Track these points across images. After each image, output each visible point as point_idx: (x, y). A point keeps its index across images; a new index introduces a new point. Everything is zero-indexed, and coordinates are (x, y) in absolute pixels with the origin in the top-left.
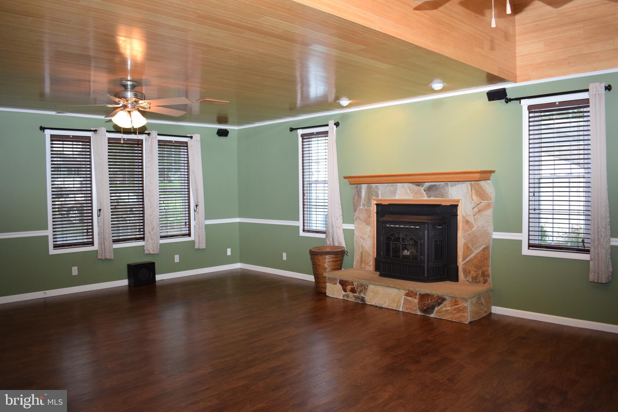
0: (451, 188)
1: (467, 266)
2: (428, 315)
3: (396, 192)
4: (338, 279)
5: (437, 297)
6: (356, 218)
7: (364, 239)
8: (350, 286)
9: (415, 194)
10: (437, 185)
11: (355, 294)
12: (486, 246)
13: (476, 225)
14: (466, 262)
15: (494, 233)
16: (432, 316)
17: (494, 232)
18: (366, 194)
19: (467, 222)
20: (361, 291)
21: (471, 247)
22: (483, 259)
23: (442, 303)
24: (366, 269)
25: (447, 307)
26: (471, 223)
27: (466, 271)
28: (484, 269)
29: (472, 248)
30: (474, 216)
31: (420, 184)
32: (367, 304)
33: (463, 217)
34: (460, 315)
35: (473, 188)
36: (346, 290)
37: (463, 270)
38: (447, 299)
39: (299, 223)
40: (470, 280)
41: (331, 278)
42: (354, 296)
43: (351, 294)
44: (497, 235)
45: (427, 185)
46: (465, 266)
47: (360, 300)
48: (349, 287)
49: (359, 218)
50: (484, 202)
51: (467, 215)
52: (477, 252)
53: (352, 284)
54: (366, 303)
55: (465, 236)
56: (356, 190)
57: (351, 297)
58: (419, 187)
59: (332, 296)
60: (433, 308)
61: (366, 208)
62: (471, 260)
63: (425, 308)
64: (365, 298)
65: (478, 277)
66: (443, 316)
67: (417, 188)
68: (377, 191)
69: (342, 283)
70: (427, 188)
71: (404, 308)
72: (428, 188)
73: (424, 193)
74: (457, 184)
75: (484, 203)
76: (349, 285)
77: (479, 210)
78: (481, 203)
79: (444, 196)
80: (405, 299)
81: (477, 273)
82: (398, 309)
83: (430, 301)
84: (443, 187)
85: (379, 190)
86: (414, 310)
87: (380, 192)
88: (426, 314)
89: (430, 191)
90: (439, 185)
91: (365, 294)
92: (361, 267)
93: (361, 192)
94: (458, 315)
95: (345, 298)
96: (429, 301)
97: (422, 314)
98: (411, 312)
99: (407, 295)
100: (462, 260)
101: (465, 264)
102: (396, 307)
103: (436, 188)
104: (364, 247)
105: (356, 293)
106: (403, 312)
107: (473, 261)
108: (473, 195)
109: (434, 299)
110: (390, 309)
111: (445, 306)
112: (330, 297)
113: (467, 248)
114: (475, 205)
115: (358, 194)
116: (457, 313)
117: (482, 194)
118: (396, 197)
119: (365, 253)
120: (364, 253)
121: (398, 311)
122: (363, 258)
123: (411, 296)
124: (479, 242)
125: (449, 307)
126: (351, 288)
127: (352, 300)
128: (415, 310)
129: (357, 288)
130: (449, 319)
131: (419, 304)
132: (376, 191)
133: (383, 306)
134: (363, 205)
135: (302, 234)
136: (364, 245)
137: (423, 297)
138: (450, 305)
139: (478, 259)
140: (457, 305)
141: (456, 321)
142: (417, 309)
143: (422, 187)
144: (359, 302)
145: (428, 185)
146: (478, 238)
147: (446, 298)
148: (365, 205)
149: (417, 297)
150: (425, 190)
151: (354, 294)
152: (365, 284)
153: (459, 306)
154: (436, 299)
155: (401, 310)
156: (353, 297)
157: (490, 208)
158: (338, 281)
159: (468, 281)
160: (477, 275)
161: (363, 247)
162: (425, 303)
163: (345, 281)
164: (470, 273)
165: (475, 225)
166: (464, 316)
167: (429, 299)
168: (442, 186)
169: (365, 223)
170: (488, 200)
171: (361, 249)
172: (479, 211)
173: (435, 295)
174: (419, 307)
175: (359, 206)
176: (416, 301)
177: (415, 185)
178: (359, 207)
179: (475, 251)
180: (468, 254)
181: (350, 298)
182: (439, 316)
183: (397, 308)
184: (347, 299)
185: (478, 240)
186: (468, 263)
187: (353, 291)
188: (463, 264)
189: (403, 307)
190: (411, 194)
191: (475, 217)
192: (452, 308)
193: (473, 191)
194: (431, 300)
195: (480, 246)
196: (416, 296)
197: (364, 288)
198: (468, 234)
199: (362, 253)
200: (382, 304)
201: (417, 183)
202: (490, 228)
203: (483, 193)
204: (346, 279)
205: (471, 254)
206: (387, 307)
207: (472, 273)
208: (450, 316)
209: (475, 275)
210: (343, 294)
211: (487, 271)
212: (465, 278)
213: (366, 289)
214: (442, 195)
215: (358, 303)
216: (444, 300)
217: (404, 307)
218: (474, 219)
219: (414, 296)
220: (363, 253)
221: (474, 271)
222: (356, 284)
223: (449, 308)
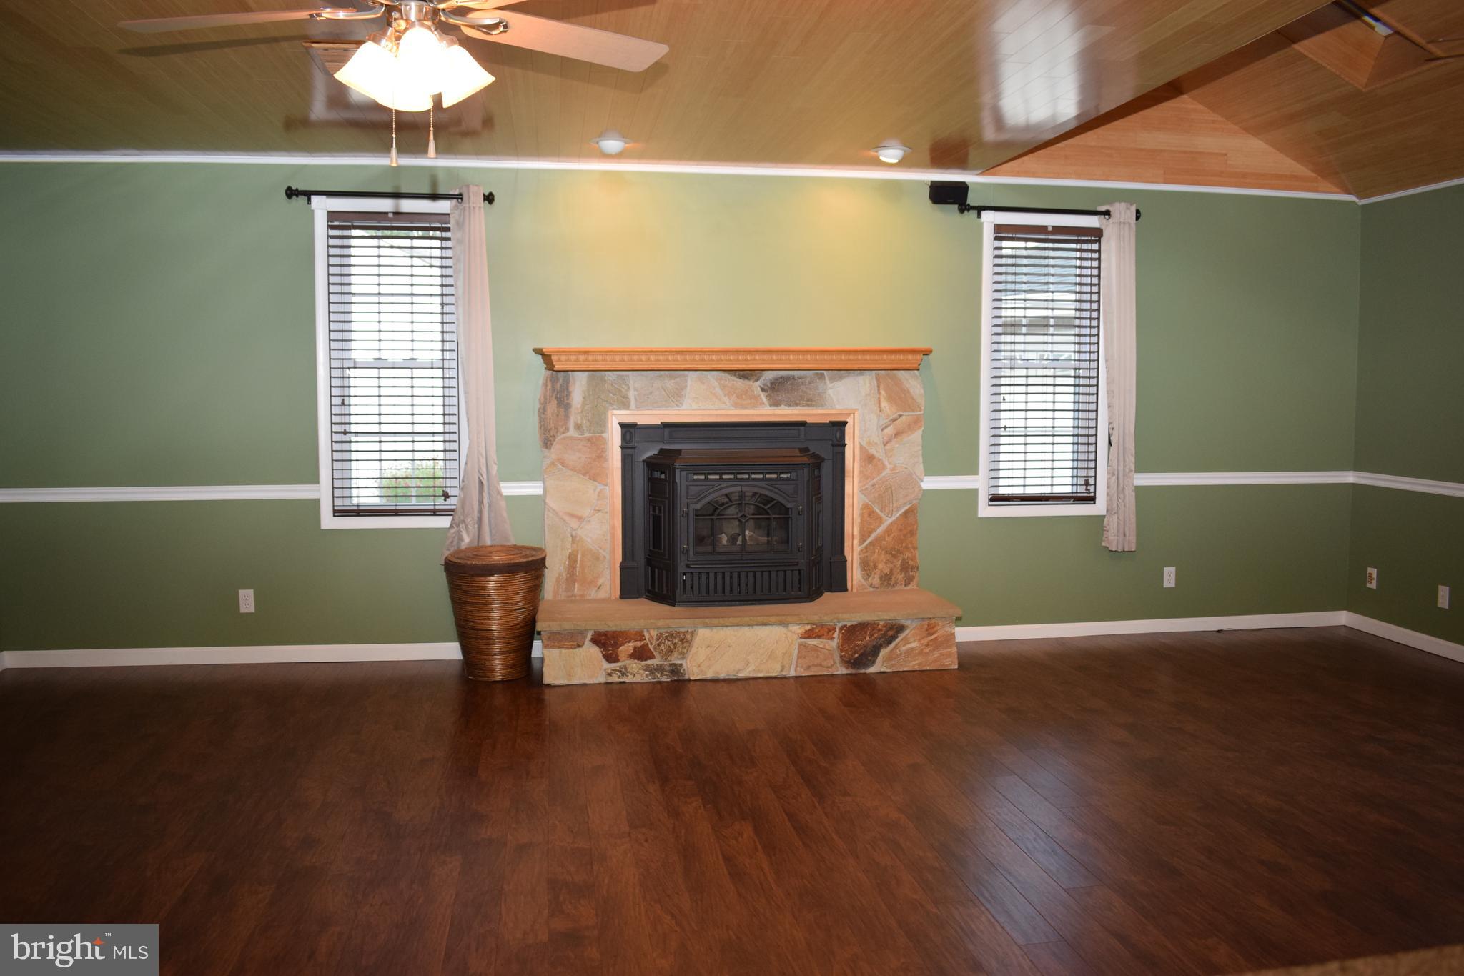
0: (832, 384)
1: (869, 554)
2: (862, 671)
3: (683, 393)
4: (587, 631)
5: (885, 627)
6: (553, 463)
7: (580, 518)
8: (631, 644)
9: (738, 397)
10: (796, 377)
11: (649, 662)
12: (909, 506)
13: (890, 464)
14: (867, 546)
15: (927, 479)
16: (872, 670)
17: (925, 475)
18: (584, 398)
19: (869, 459)
20: (671, 651)
21: (879, 512)
22: (905, 535)
23: (897, 637)
24: (588, 598)
25: (911, 642)
26: (879, 460)
27: (868, 565)
28: (907, 555)
29: (882, 515)
30: (885, 444)
31: (751, 375)
32: (689, 680)
33: (861, 447)
34: (941, 654)
35: (882, 387)
36: (617, 656)
37: (860, 564)
38: (907, 626)
39: (319, 490)
40: (876, 581)
41: (559, 634)
42: (647, 668)
43: (635, 665)
44: (931, 483)
45: (769, 376)
46: (866, 555)
47: (665, 673)
48: (628, 648)
49: (563, 464)
50: (907, 414)
51: (869, 443)
52: (890, 521)
53: (640, 635)
54: (687, 677)
55: (866, 489)
56: (549, 387)
57: (637, 673)
58: (746, 381)
59: (565, 682)
60: (875, 651)
61: (587, 435)
62: (877, 539)
63: (856, 656)
64: (681, 665)
65: (893, 574)
66: (901, 665)
67: (743, 384)
68: (623, 390)
69: (603, 641)
70: (769, 384)
71: (802, 667)
72: (772, 384)
73: (763, 396)
74: (846, 376)
75: (907, 416)
76: (629, 642)
77: (895, 432)
78: (900, 416)
79: (814, 403)
80: (800, 645)
81: (891, 566)
82: (784, 674)
83: (868, 639)
84: (810, 383)
85: (629, 388)
86: (828, 667)
87: (632, 394)
88: (858, 669)
89: (778, 390)
90: (800, 378)
91: (683, 656)
92: (570, 594)
93: (569, 394)
94: (936, 655)
95: (615, 679)
96: (865, 638)
97: (849, 672)
98: (820, 674)
99: (809, 635)
100: (860, 542)
101: (865, 551)
102: (780, 670)
103: (792, 384)
104: (581, 538)
105: (651, 657)
106: (796, 678)
107: (883, 542)
108: (882, 400)
109: (879, 630)
110: (760, 678)
111: (906, 641)
112: (555, 686)
113: (870, 515)
114: (885, 421)
115: (556, 398)
116: (934, 650)
117: (901, 399)
118: (682, 404)
119: (583, 555)
120: (579, 556)
121: (785, 678)
122: (578, 569)
123: (819, 637)
124: (897, 501)
125: (915, 641)
126: (635, 648)
127: (638, 679)
128: (829, 665)
129: (659, 645)
130: (917, 668)
131: (842, 651)
132: (620, 390)
133: (741, 675)
134: (578, 427)
135: (328, 521)
136: (579, 532)
137: (851, 632)
138: (918, 638)
139: (892, 535)
140: (932, 634)
141: (931, 669)
142: (835, 663)
143: (757, 380)
144: (664, 679)
145: (772, 376)
146: (894, 492)
147: (906, 624)
148: (585, 428)
149: (834, 636)
150: (763, 389)
151: (644, 663)
152: (683, 630)
153: (936, 635)
154: (881, 630)
155: (792, 673)
156: (642, 672)
157: (920, 427)
158: (589, 636)
159: (871, 585)
160: (891, 570)
161: (578, 538)
162: (857, 645)
163: (614, 632)
164: (875, 567)
165: (886, 463)
166: (949, 655)
167: (866, 633)
168: (809, 379)
169: (585, 474)
170: (913, 411)
171: (569, 546)
172: (897, 434)
173: (882, 623)
174: (841, 657)
175: (562, 430)
176: (834, 644)
177: (735, 375)
178: (563, 433)
179: (886, 520)
180: (872, 527)
181: (630, 677)
182: (893, 666)
183: (782, 671)
184: (622, 680)
185: (894, 495)
186: (872, 548)
187: (641, 654)
188: (862, 550)
189: (797, 666)
190: (726, 399)
191: (888, 447)
192: (922, 642)
193: (883, 392)
194: (871, 636)
195: (898, 508)
196: (831, 633)
197: (682, 640)
198: (873, 485)
199: (572, 558)
200: (739, 671)
201: (742, 373)
202: (920, 469)
203: (903, 396)
204: (614, 629)
205: (879, 527)
206: (752, 675)
207: (880, 566)
208: (917, 662)
209: (887, 571)
210: (605, 670)
211: (913, 558)
212: (866, 579)
213: (687, 642)
214: (808, 400)
215: (660, 683)
216: (900, 629)
217: (800, 665)
218: (885, 450)
219: (828, 633)
220: (577, 556)
221: (886, 563)
222: (654, 633)
223: (914, 645)
